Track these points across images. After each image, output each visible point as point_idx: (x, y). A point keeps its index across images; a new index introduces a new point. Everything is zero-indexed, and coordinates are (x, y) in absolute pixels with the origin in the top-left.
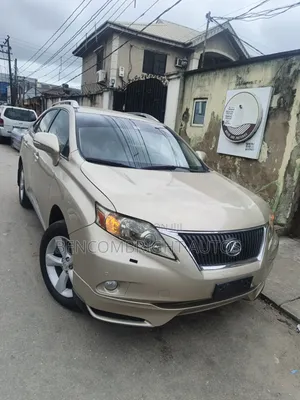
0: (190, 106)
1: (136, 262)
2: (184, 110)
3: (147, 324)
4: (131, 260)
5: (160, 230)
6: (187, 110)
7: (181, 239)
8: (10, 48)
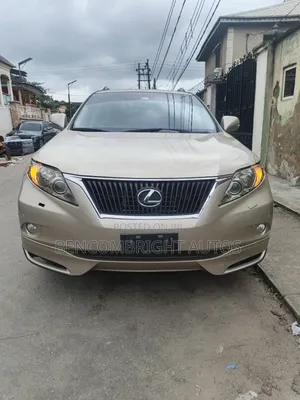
0: (280, 78)
1: (43, 205)
2: (275, 84)
3: (68, 272)
4: (40, 204)
5: (66, 176)
6: (278, 83)
7: (82, 184)
8: (149, 70)
